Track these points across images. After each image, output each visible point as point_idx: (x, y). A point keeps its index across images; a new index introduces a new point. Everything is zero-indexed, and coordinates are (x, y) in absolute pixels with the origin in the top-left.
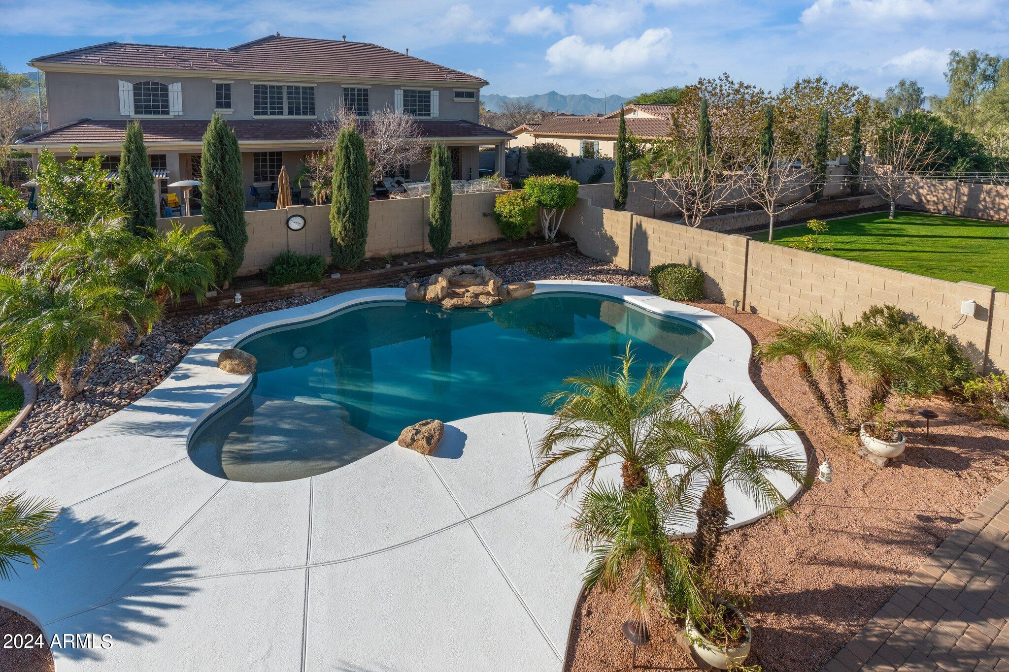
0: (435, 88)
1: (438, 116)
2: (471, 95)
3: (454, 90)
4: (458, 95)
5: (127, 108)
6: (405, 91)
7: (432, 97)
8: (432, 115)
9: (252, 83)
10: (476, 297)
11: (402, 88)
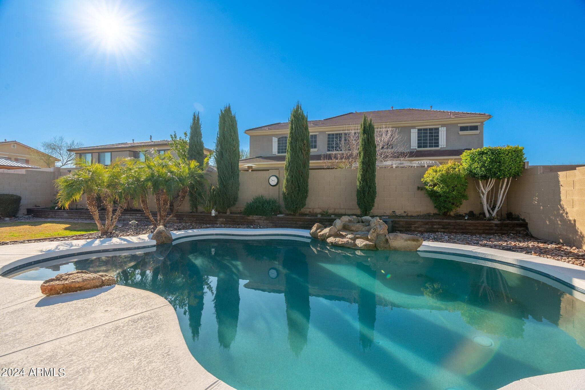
0: (443, 125)
1: (445, 146)
2: (475, 128)
3: (459, 125)
4: (463, 129)
5: (275, 151)
6: (419, 130)
7: (440, 133)
8: (440, 147)
9: (327, 133)
10: (354, 239)
11: (416, 128)
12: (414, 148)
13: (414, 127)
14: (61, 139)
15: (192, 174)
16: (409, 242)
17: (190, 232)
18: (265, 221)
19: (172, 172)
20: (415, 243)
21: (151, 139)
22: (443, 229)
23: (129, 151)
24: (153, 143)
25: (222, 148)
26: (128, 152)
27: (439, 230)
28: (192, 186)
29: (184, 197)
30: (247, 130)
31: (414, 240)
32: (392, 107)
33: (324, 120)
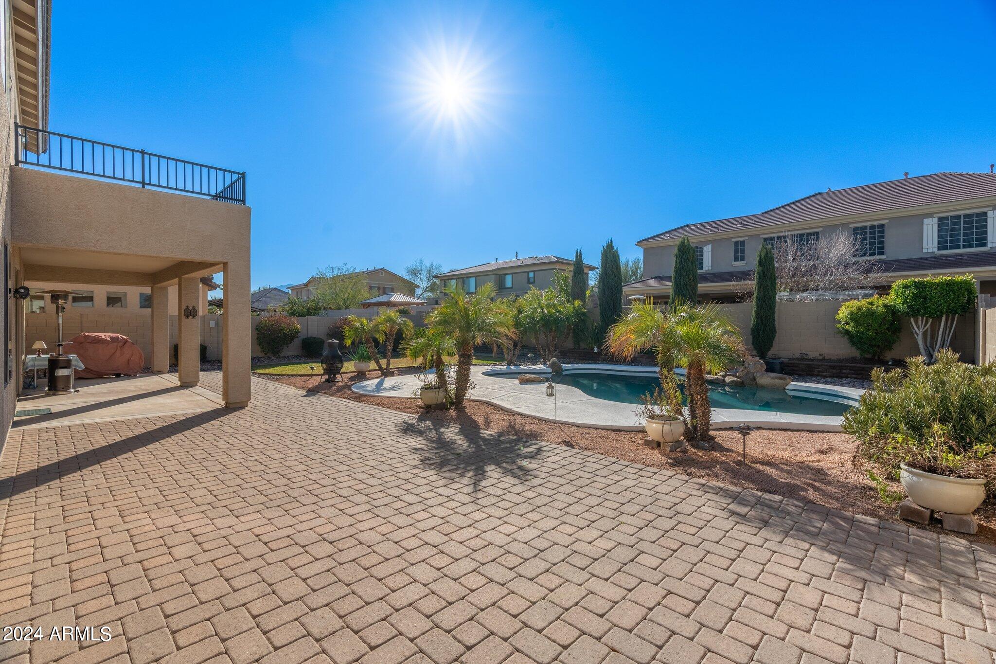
0: (995, 207)
6: (940, 219)
7: (990, 220)
9: (761, 236)
10: (724, 376)
11: (935, 215)
12: (930, 251)
13: (930, 215)
14: (421, 262)
15: (577, 313)
16: (776, 381)
17: (576, 366)
18: (647, 360)
19: (559, 311)
20: (782, 381)
21: (517, 256)
22: (854, 374)
23: (495, 274)
24: (520, 263)
25: (604, 285)
26: (494, 276)
27: (849, 376)
28: (577, 324)
29: (568, 334)
30: (640, 242)
31: (781, 379)
32: (906, 174)
33: (763, 213)
